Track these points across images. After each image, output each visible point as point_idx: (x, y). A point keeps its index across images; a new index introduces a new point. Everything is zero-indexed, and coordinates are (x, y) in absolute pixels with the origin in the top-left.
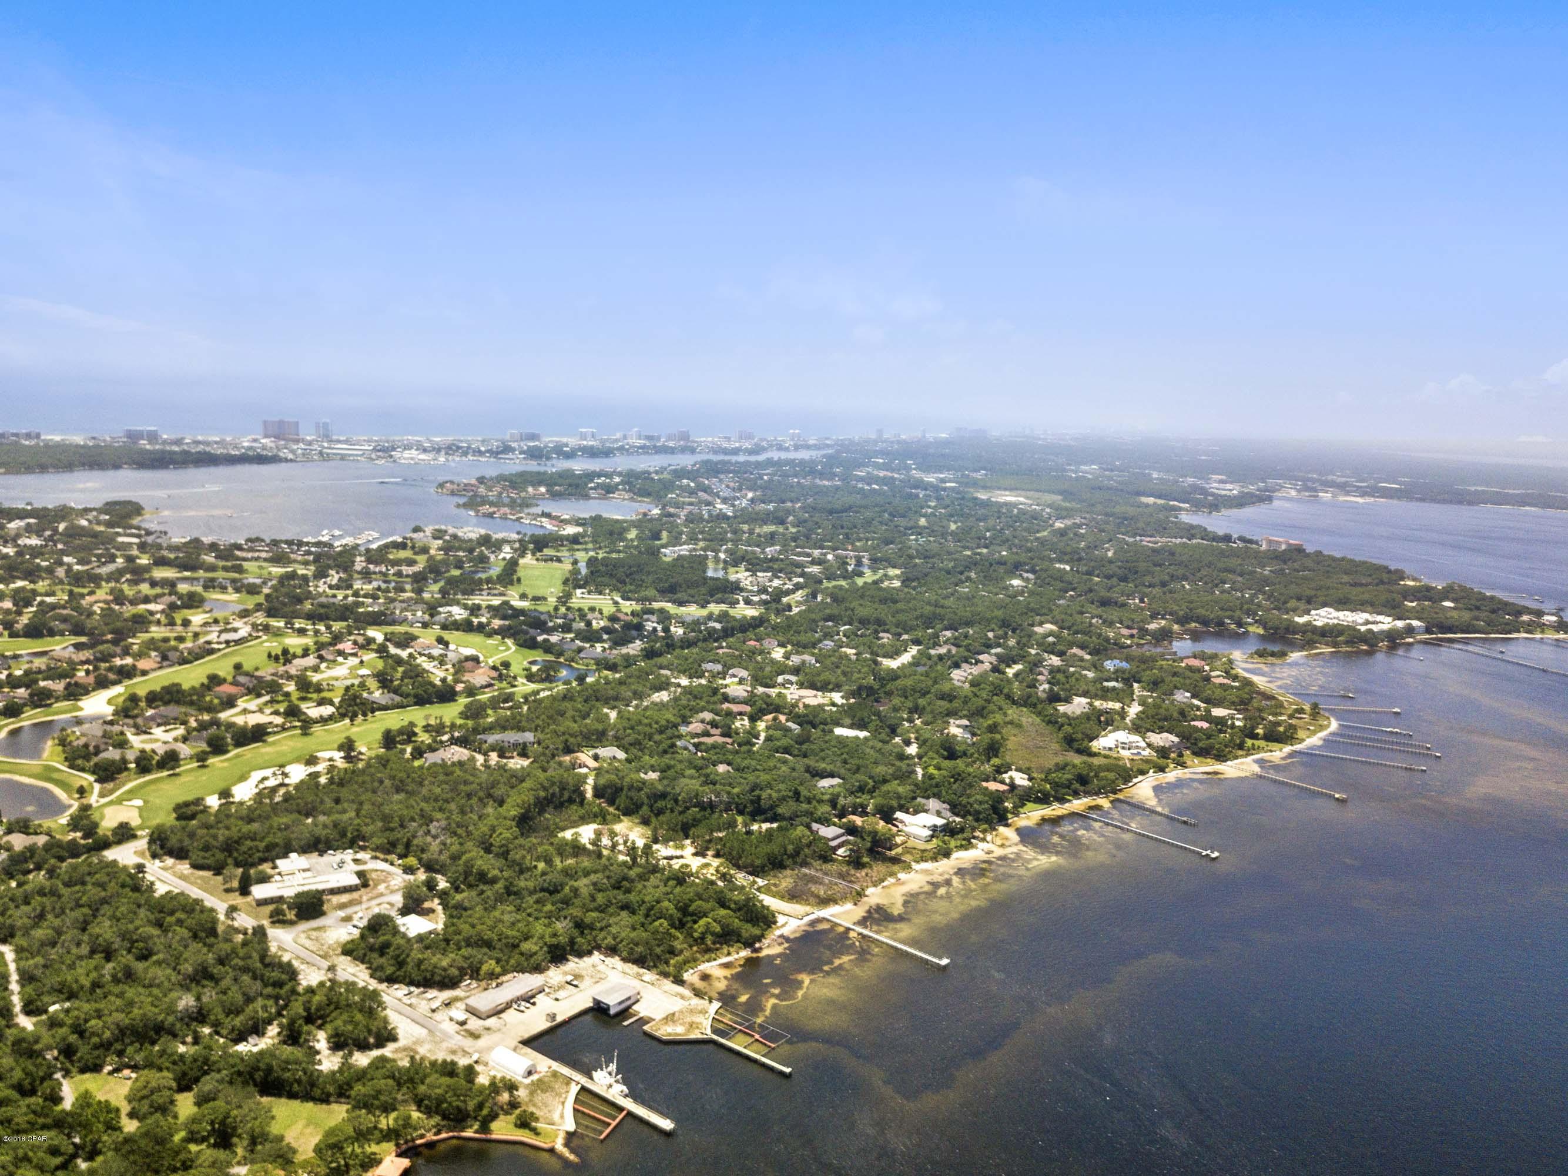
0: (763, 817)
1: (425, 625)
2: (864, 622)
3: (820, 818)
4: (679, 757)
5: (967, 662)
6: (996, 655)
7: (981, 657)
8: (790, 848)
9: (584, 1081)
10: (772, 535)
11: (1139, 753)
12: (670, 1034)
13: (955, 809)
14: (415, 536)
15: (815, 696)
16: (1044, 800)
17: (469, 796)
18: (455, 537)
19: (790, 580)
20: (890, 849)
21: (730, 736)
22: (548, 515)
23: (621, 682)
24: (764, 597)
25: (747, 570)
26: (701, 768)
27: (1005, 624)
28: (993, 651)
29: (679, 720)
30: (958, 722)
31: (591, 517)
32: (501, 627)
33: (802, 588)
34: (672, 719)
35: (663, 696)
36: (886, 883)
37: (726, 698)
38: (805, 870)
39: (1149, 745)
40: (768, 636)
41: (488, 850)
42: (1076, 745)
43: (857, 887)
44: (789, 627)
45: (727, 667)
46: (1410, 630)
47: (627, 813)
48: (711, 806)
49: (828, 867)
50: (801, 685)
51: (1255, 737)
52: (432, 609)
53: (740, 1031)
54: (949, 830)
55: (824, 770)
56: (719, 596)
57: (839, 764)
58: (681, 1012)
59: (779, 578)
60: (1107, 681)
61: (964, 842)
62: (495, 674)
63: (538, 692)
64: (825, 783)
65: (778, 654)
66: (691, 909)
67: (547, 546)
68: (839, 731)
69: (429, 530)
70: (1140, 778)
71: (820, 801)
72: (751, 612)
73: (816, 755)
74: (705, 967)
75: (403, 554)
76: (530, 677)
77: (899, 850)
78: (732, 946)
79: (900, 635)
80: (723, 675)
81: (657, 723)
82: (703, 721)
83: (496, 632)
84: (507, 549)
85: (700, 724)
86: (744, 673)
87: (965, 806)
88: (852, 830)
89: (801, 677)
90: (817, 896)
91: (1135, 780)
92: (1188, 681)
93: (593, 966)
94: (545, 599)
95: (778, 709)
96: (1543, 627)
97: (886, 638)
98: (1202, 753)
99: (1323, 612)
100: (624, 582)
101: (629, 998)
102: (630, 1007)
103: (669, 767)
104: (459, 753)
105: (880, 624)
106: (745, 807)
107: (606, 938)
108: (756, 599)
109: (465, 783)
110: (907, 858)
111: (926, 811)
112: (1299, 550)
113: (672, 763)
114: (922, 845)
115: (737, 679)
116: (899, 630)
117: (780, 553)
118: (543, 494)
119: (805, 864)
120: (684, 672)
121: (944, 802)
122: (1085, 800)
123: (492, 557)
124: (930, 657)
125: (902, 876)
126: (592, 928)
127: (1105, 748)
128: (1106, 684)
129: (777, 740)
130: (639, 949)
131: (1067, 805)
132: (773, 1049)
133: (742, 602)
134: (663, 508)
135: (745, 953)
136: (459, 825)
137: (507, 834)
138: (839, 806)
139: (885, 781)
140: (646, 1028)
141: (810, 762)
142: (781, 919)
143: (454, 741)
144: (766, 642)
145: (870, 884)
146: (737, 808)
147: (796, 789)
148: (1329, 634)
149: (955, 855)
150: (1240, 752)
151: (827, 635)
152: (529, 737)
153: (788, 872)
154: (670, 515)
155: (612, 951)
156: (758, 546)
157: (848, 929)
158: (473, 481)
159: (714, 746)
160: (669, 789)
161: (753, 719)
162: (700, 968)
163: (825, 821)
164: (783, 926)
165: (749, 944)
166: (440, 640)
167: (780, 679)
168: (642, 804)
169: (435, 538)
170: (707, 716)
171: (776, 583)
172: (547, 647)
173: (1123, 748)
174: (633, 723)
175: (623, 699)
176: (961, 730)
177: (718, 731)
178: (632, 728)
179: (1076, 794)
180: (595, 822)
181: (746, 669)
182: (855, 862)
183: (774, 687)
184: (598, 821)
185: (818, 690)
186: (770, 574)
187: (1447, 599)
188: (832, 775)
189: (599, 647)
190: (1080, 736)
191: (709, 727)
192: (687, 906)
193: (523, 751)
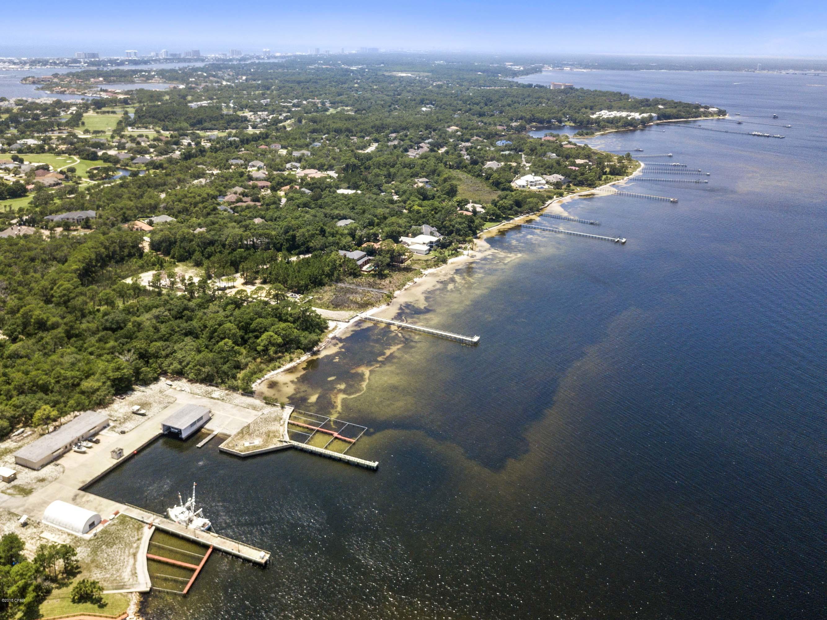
0: (297, 251)
2: (338, 131)
3: (344, 246)
4: (222, 216)
5: (412, 148)
6: (429, 143)
7: (421, 145)
8: (327, 269)
9: (158, 521)
10: (263, 95)
11: (542, 188)
12: (248, 448)
13: (441, 229)
15: (316, 173)
16: (496, 218)
17: (33, 260)
19: (281, 114)
20: (402, 262)
21: (259, 201)
22: (105, 91)
24: (265, 124)
25: (251, 111)
26: (241, 222)
27: (427, 127)
28: (427, 141)
29: (217, 193)
30: (421, 180)
33: (290, 119)
34: (212, 192)
35: (201, 181)
36: (406, 287)
37: (250, 178)
38: (340, 285)
39: (547, 182)
40: (274, 142)
41: (48, 301)
42: (502, 186)
43: (386, 291)
44: (287, 137)
45: (246, 161)
46: (651, 118)
47: (182, 259)
48: (254, 246)
49: (358, 280)
50: (304, 168)
51: (605, 173)
53: (318, 431)
54: (442, 245)
55: (339, 215)
56: (234, 123)
58: (255, 423)
59: (273, 114)
60: (503, 151)
61: (453, 252)
62: (62, 177)
63: (99, 186)
64: (342, 223)
65: (283, 152)
66: (252, 326)
67: (104, 106)
68: (340, 191)
70: (550, 201)
71: (341, 235)
72: (258, 131)
73: (329, 206)
74: (271, 375)
76: (92, 177)
77: (409, 262)
78: (293, 353)
79: (363, 137)
80: (245, 166)
81: (199, 195)
82: (235, 193)
84: (74, 108)
85: (234, 195)
86: (261, 164)
87: (448, 227)
88: (371, 252)
89: (304, 163)
90: (356, 303)
91: (548, 203)
92: (551, 148)
93: (161, 392)
94: (103, 133)
95: (291, 182)
96: (712, 114)
97: (355, 139)
98: (580, 184)
99: (603, 112)
101: (201, 418)
102: (202, 427)
103: (214, 223)
104: (30, 230)
105: (349, 132)
106: (282, 245)
107: (172, 364)
108: (260, 125)
109: (29, 249)
111: (422, 233)
112: (571, 88)
113: (216, 220)
114: (424, 257)
115: (256, 168)
116: (363, 134)
117: (270, 102)
118: (101, 81)
119: (338, 280)
120: (215, 166)
121: (433, 227)
122: (522, 217)
123: (63, 114)
124: (387, 147)
125: (417, 280)
126: (156, 356)
127: (520, 186)
128: (502, 153)
129: (297, 199)
130: (206, 369)
131: (511, 221)
132: (354, 444)
133: (250, 127)
134: (187, 85)
135: (306, 357)
136: (20, 283)
137: (67, 285)
138: (357, 237)
139: (385, 218)
140: (222, 446)
141: (328, 210)
142: (331, 325)
143: (22, 223)
144: (272, 146)
145: (395, 289)
146: (274, 246)
147: (322, 228)
148: (611, 122)
149: (450, 261)
150: (601, 182)
151: (315, 140)
152: (92, 213)
153: (327, 288)
154: (192, 88)
155: (179, 374)
156: (255, 100)
157: (389, 325)
158: (50, 77)
159: (248, 207)
160: (216, 238)
161: (274, 189)
162: (266, 377)
163: (349, 248)
164: (334, 329)
165: (308, 349)
166: (15, 159)
167: (288, 166)
168: (194, 251)
169: (17, 104)
170: (239, 189)
171: (272, 116)
172: (107, 158)
173: (531, 185)
174: (179, 197)
175: (170, 186)
176: (425, 185)
177: (249, 199)
178: (180, 201)
179: (516, 214)
180: (153, 269)
181: (262, 161)
182: (379, 274)
183: (284, 171)
184: (156, 268)
185: (317, 170)
186: (266, 113)
187: (659, 104)
188: (345, 218)
189: (147, 156)
190: (503, 180)
191: (241, 196)
192: (248, 324)
193: (87, 224)
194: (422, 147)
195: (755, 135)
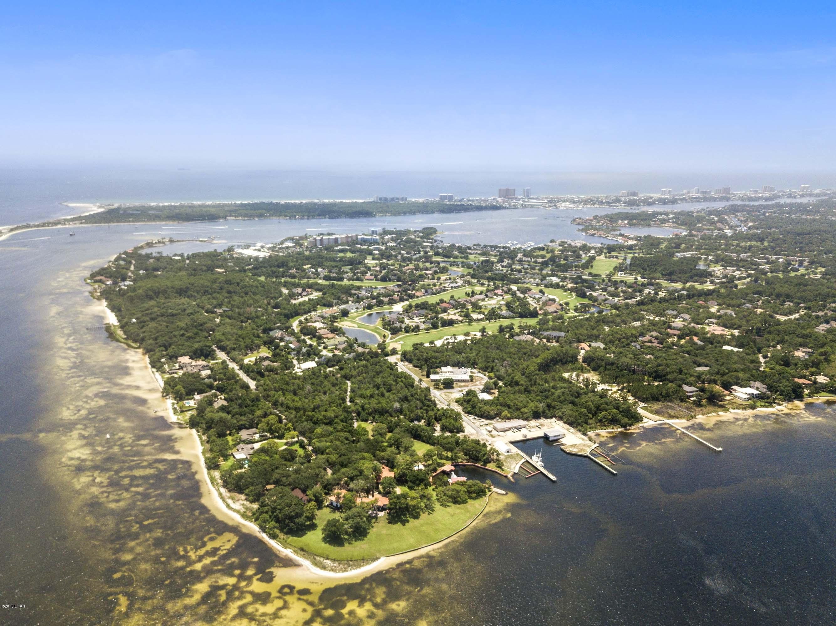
0: (658, 379)
1: (538, 285)
2: (778, 296)
3: (688, 383)
4: (629, 349)
8: (664, 392)
9: (528, 459)
10: (750, 247)
12: (571, 451)
13: (770, 388)
14: (550, 244)
15: (723, 330)
17: (525, 354)
18: (570, 245)
19: (747, 272)
20: (721, 401)
21: (662, 344)
22: (621, 235)
23: (618, 316)
24: (724, 280)
25: (722, 266)
26: (638, 355)
29: (640, 334)
30: (804, 350)
31: (645, 237)
32: (572, 288)
33: (751, 276)
34: (637, 333)
35: (637, 324)
36: (710, 415)
37: (670, 327)
38: (669, 404)
40: (713, 299)
41: (523, 374)
43: (693, 414)
44: (728, 295)
45: (679, 313)
47: (594, 370)
49: (682, 404)
50: (718, 324)
52: (543, 278)
53: (603, 456)
54: (761, 397)
55: (703, 363)
56: (696, 278)
57: (713, 361)
58: (580, 444)
59: (740, 270)
61: (767, 404)
62: (560, 307)
63: (576, 317)
64: (701, 369)
65: (714, 310)
66: (601, 407)
67: (614, 251)
68: (726, 347)
69: (558, 242)
71: (691, 376)
72: (711, 287)
73: (703, 356)
74: (599, 431)
75: (541, 253)
76: (576, 310)
77: (726, 402)
78: (616, 426)
79: (799, 304)
80: (676, 317)
81: (626, 334)
82: (651, 336)
83: (569, 289)
84: (593, 251)
85: (649, 337)
86: (687, 316)
87: (776, 387)
88: (703, 390)
89: (721, 321)
90: (668, 413)
93: (551, 423)
94: (600, 276)
95: (696, 334)
97: (788, 304)
100: (646, 270)
101: (559, 435)
102: (559, 439)
103: (622, 353)
104: (529, 337)
105: (789, 297)
106: (653, 374)
107: (559, 413)
108: (718, 281)
109: (525, 348)
110: (729, 406)
111: (750, 387)
113: (624, 351)
114: (740, 402)
115: (682, 319)
116: (801, 301)
117: (748, 257)
118: (625, 225)
119: (671, 401)
120: (654, 314)
121: (765, 384)
123: (583, 256)
124: (810, 316)
125: (721, 413)
126: (554, 408)
129: (687, 348)
130: (571, 419)
132: (614, 464)
133: (709, 282)
134: (690, 232)
135: (621, 430)
136: (515, 364)
137: (532, 369)
138: (701, 379)
139: (735, 371)
140: (562, 448)
141: (698, 358)
142: (645, 420)
143: (529, 333)
144: (710, 303)
145: (701, 414)
147: (682, 369)
149: (758, 409)
151: (750, 301)
152: (563, 334)
153: (660, 403)
154: (692, 235)
155: (560, 418)
156: (736, 253)
157: (678, 429)
158: (592, 218)
159: (651, 347)
160: (616, 362)
162: (597, 431)
163: (690, 384)
164: (645, 423)
165: (624, 426)
166: (541, 291)
167: (707, 321)
168: (602, 367)
169: (560, 246)
170: (655, 334)
171: (737, 272)
172: (591, 298)
175: (616, 323)
176: (804, 354)
177: (656, 341)
180: (577, 371)
181: (690, 315)
182: (698, 404)
183: (702, 324)
184: (580, 371)
185: (726, 328)
186: (735, 268)
188: (706, 366)
189: (616, 299)
191: (653, 339)
192: (599, 406)
193: (558, 340)
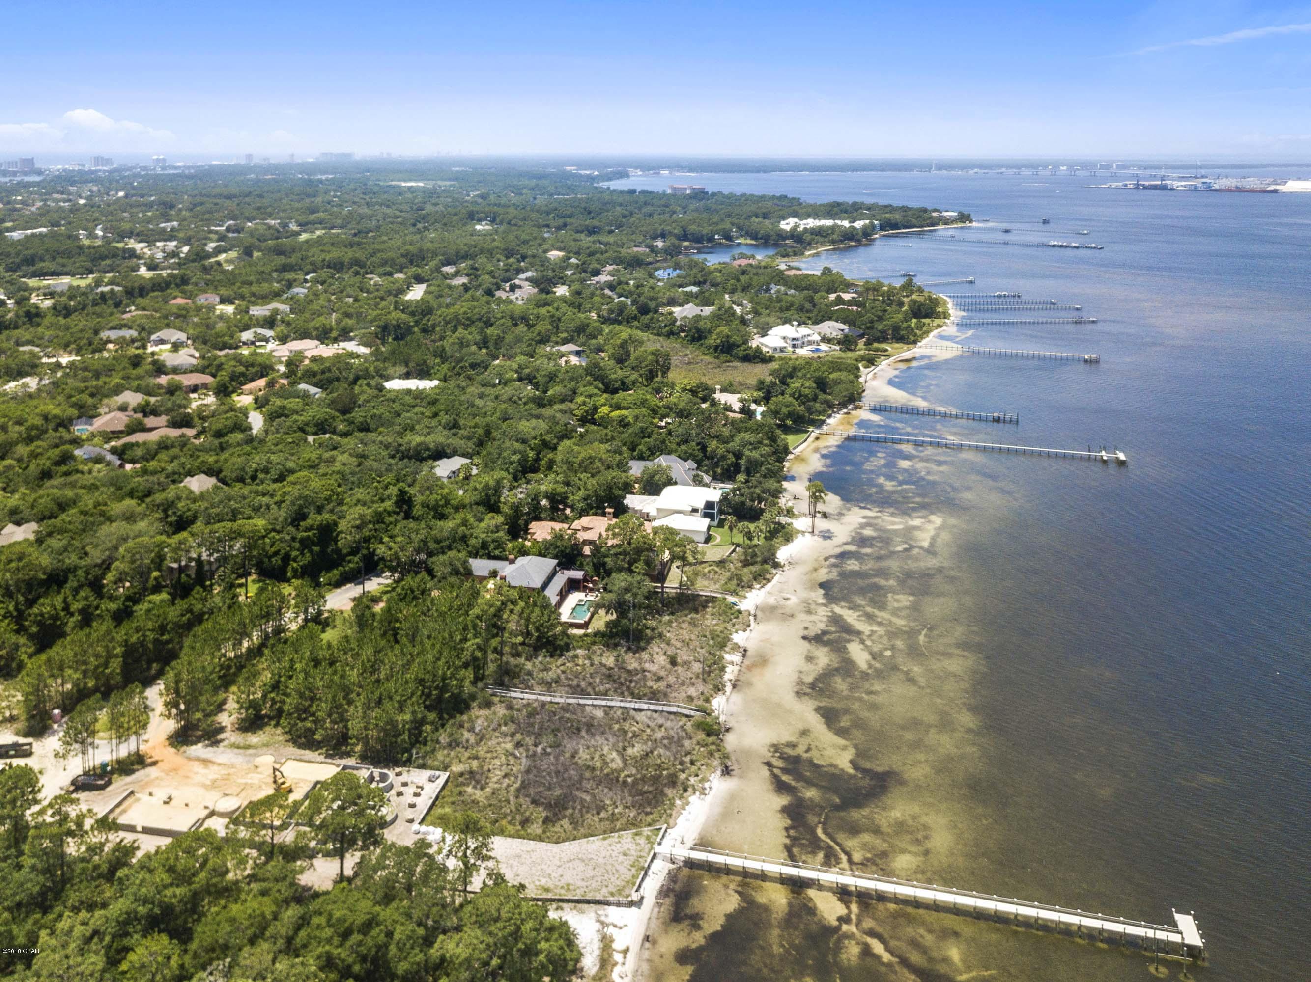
0: (336, 573)
2: (336, 266)
3: (484, 545)
4: (87, 479)
5: (499, 288)
6: (528, 279)
7: (514, 283)
11: (821, 350)
15: (320, 347)
16: (795, 424)
20: (661, 578)
21: (189, 425)
24: (176, 261)
25: (140, 241)
26: (149, 493)
28: (523, 276)
29: (74, 412)
33: (225, 251)
34: (57, 411)
35: (28, 384)
36: (730, 673)
37: (160, 369)
38: (519, 695)
39: (825, 339)
40: (201, 293)
42: (740, 353)
43: (683, 707)
44: (229, 281)
45: (145, 332)
46: (873, 228)
48: (202, 576)
49: (566, 664)
56: (108, 262)
57: (441, 434)
60: (681, 287)
64: (444, 468)
65: (225, 311)
68: (393, 385)
70: (861, 377)
73: (389, 424)
77: (680, 574)
80: (143, 341)
81: (19, 423)
82: (123, 408)
85: (119, 414)
86: (180, 336)
87: (724, 458)
88: (563, 555)
89: (281, 328)
92: (765, 277)
95: (265, 372)
96: (952, 221)
97: (375, 278)
98: (882, 338)
99: (792, 220)
103: (63, 506)
106: (286, 559)
110: (705, 588)
112: (704, 192)
113: (70, 494)
114: (713, 552)
115: (169, 346)
120: (66, 346)
121: (684, 460)
122: (842, 416)
124: (453, 288)
125: (740, 638)
127: (775, 349)
128: (682, 290)
129: (295, 413)
131: (826, 429)
133: (143, 268)
144: (200, 300)
145: (701, 686)
147: (396, 493)
149: (781, 556)
151: (291, 284)
159: (164, 445)
160: (72, 559)
161: (223, 391)
163: (498, 549)
170: (131, 398)
173: (795, 347)
176: (575, 358)
177: (163, 420)
181: (180, 329)
182: (621, 632)
183: (239, 347)
185: (316, 341)
186: (175, 242)
188: (440, 454)
190: (738, 340)
191: (139, 416)
194: (520, 287)
195: (1054, 246)
